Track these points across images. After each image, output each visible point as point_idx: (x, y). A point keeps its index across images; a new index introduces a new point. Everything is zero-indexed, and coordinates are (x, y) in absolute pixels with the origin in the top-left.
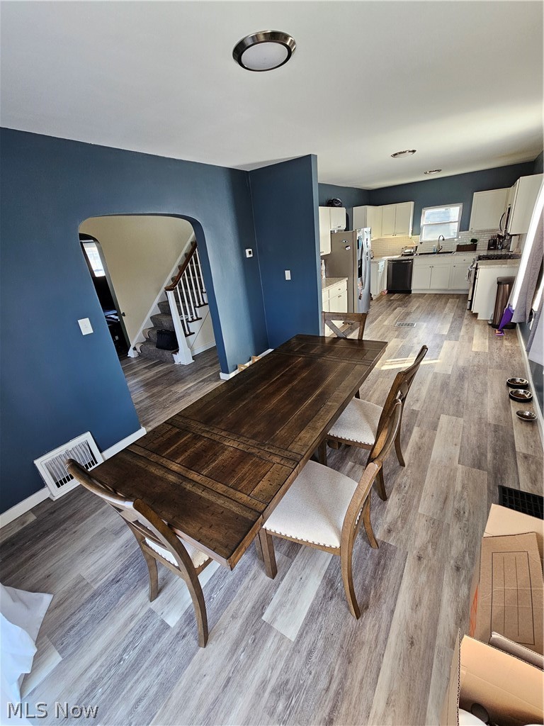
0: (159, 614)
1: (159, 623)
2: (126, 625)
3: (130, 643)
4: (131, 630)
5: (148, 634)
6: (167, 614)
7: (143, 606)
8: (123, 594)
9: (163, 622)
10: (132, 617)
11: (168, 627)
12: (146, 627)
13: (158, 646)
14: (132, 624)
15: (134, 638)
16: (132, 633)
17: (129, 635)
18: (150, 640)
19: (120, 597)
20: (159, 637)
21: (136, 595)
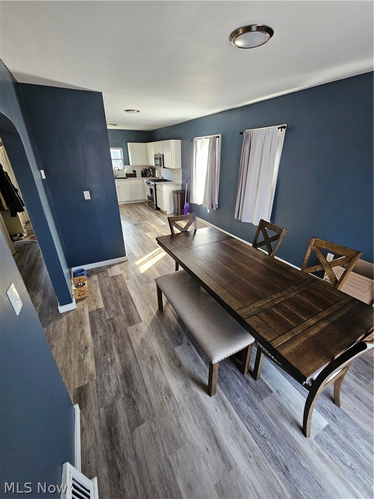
0: (319, 432)
1: (325, 433)
2: (326, 462)
3: (339, 459)
4: (330, 457)
5: (332, 442)
6: (319, 425)
7: (312, 444)
8: (300, 463)
9: (324, 429)
10: (320, 455)
11: (328, 426)
12: (328, 444)
13: (341, 436)
14: (326, 456)
15: (336, 455)
16: (332, 456)
17: (334, 459)
18: (337, 441)
19: (302, 467)
20: (335, 434)
21: (302, 451)
